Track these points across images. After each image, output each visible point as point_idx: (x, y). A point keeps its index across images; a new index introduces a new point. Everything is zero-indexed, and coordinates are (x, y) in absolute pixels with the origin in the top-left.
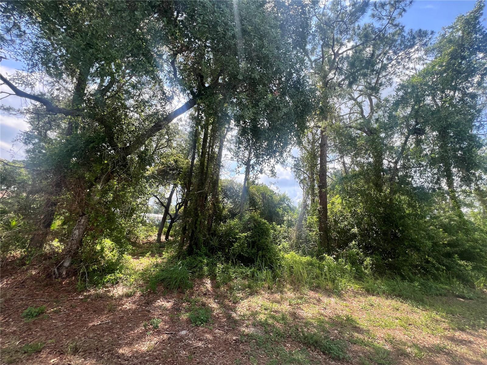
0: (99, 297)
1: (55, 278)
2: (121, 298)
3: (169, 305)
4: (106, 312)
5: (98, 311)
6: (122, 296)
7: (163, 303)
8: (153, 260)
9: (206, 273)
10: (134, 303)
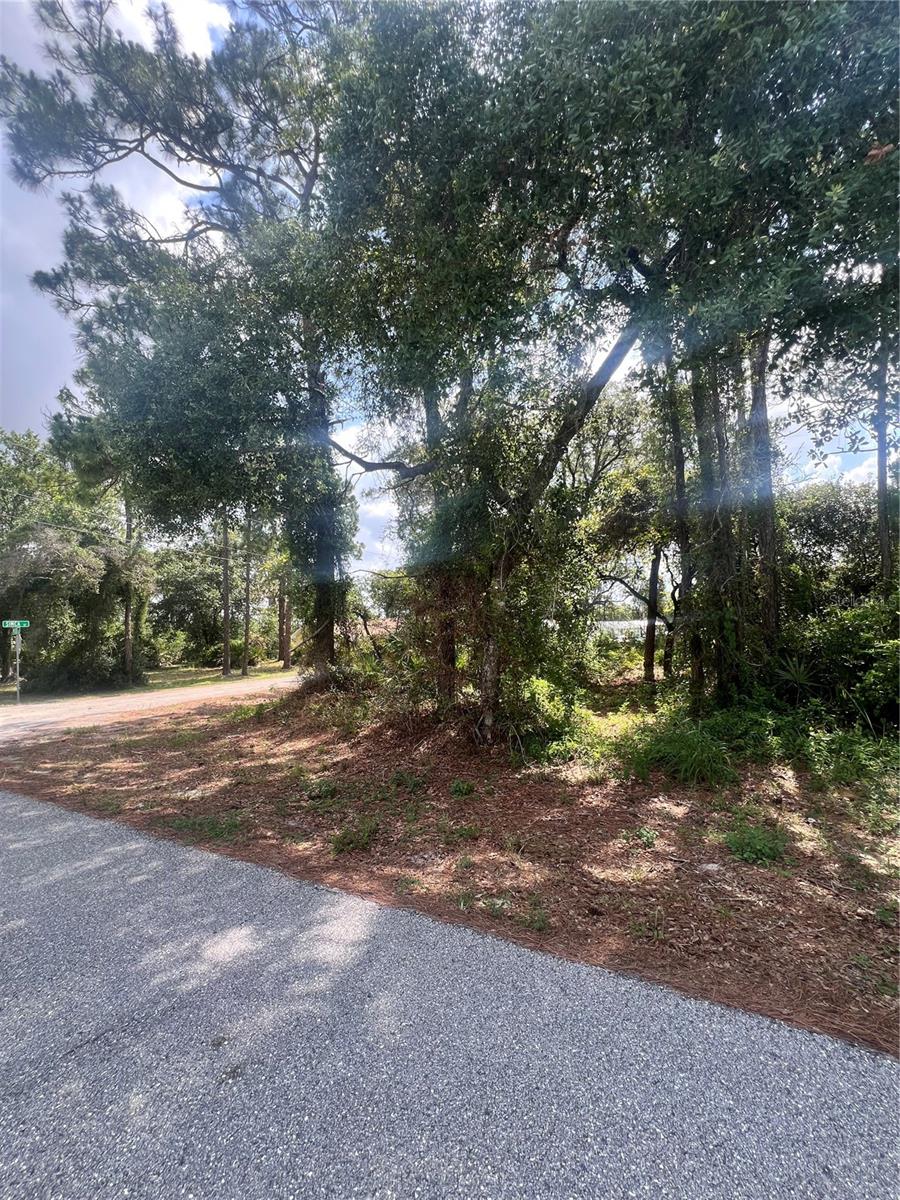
0: (545, 779)
1: (480, 744)
2: (582, 785)
3: (680, 811)
4: (557, 805)
5: (547, 801)
6: (583, 783)
7: (665, 805)
8: (637, 719)
9: (778, 753)
10: (606, 796)
